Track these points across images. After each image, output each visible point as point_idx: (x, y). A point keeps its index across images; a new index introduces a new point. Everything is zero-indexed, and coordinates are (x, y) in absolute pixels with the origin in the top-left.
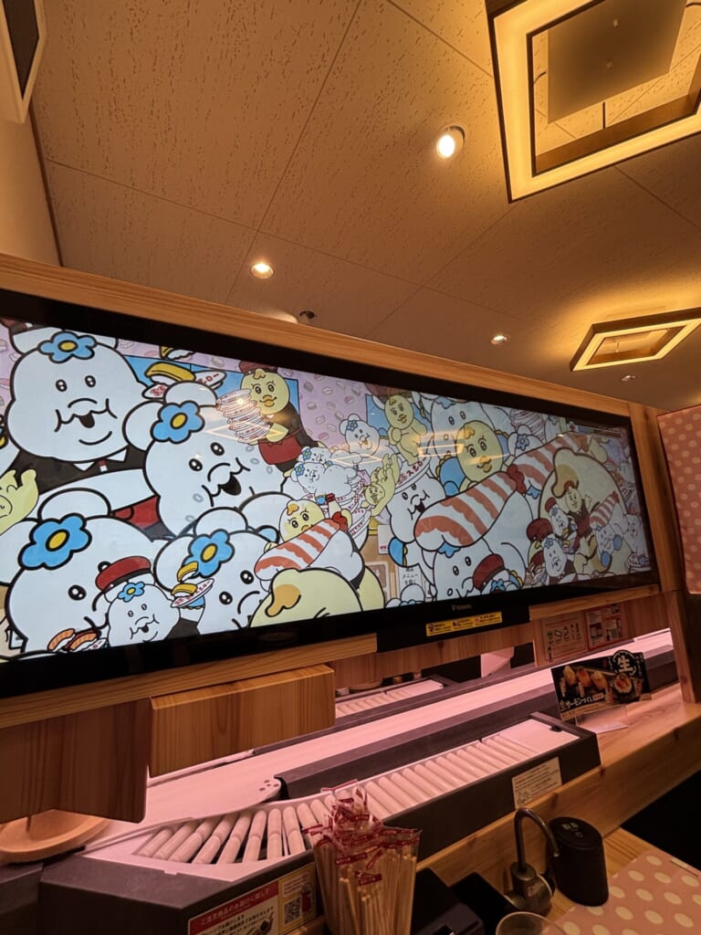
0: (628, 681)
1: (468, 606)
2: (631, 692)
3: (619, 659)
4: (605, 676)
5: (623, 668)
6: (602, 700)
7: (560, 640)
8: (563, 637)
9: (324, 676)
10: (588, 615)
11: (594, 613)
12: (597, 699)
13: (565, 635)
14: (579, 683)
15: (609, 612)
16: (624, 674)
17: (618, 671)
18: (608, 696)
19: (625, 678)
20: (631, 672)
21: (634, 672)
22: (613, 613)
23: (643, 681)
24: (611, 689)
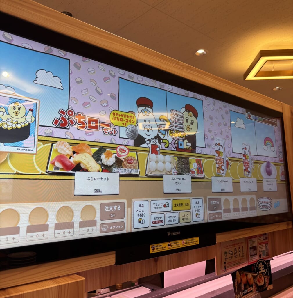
0: (263, 278)
1: (179, 233)
2: (264, 285)
3: (259, 265)
4: (253, 276)
5: (261, 270)
6: (251, 291)
7: (231, 257)
8: (233, 255)
9: (77, 282)
10: (249, 240)
11: (253, 239)
12: (249, 291)
13: (235, 254)
14: (242, 282)
15: (262, 239)
16: (261, 274)
17: (258, 273)
18: (253, 289)
19: (262, 276)
20: (264, 272)
21: (266, 272)
22: (264, 239)
23: (269, 277)
24: (255, 284)
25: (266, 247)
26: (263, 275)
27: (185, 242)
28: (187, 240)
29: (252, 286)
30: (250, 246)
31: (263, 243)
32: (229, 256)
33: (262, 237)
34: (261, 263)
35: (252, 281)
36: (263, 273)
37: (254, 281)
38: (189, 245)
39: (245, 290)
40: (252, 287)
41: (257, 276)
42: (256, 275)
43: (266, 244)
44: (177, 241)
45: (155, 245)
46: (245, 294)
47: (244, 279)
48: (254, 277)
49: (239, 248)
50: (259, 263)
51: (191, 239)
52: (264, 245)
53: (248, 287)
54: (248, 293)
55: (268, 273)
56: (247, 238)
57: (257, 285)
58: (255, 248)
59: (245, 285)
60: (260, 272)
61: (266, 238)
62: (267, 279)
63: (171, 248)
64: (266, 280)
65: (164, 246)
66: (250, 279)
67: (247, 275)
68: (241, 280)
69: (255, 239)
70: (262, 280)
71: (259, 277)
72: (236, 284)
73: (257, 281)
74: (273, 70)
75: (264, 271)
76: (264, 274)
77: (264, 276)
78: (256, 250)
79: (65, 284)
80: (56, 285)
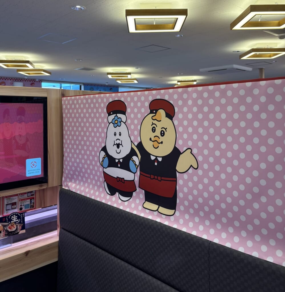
2: (15, 230)
3: (12, 217)
21: (19, 221)
24: (4, 231)
34: (14, 215)
36: (15, 222)
37: (4, 229)
41: (8, 225)
55: (22, 222)
57: (7, 231)
60: (12, 222)
62: (20, 226)
70: (14, 227)
71: (11, 225)
73: (8, 228)
77: (17, 224)
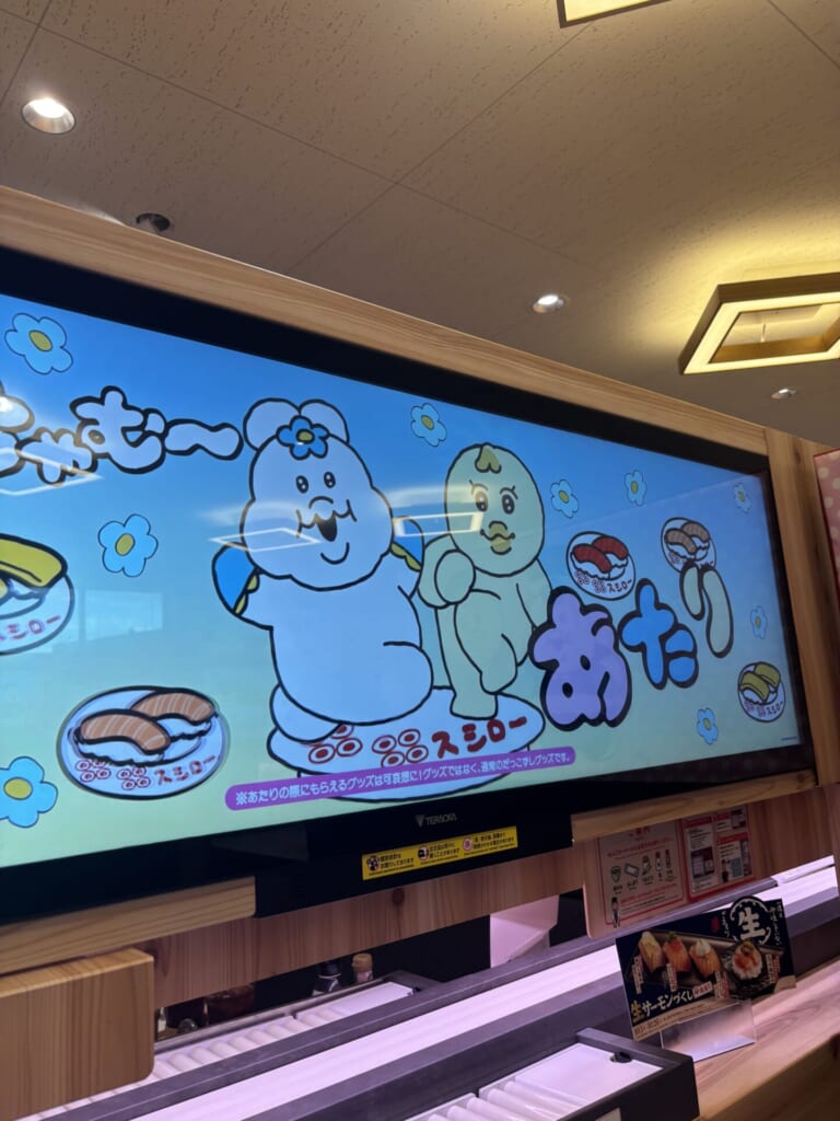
0: (757, 956)
1: (451, 817)
2: (760, 976)
3: (741, 914)
4: (715, 948)
5: (747, 931)
6: (710, 995)
7: (634, 882)
8: (640, 877)
9: (131, 970)
10: (687, 830)
11: (700, 828)
12: (700, 994)
13: (644, 873)
14: (668, 965)
15: (727, 827)
16: (749, 943)
17: (739, 938)
18: (720, 987)
19: (752, 949)
20: (762, 938)
21: (767, 937)
22: (735, 828)
23: (781, 953)
24: (725, 974)
25: (742, 849)
26: (757, 946)
27: (471, 842)
28: (479, 836)
29: (712, 979)
30: (690, 849)
31: (734, 838)
32: (625, 879)
33: (728, 821)
34: (748, 910)
35: (712, 964)
36: (755, 940)
37: (722, 964)
38: (487, 850)
39: (680, 991)
40: (714, 982)
41: (733, 949)
42: (730, 944)
43: (742, 842)
44: (449, 841)
45: (379, 855)
46: (682, 1003)
47: (679, 958)
48: (721, 953)
49: (658, 855)
50: (738, 910)
51: (491, 834)
52: (737, 843)
53: (693, 980)
54: (694, 1000)
55: (777, 939)
56: (681, 824)
57: (732, 975)
58: (707, 854)
59: (681, 976)
60: (743, 937)
61: (743, 824)
62: (774, 958)
63: (429, 862)
64: (768, 962)
65: (408, 858)
66: (704, 957)
67: (688, 945)
68: (665, 959)
69: (707, 828)
70: (753, 959)
71: (742, 950)
72: (637, 970)
73: (734, 963)
74: (762, 340)
75: (762, 932)
76: (762, 943)
77: (762, 950)
78: (712, 858)
79: (92, 978)
80: (64, 980)
